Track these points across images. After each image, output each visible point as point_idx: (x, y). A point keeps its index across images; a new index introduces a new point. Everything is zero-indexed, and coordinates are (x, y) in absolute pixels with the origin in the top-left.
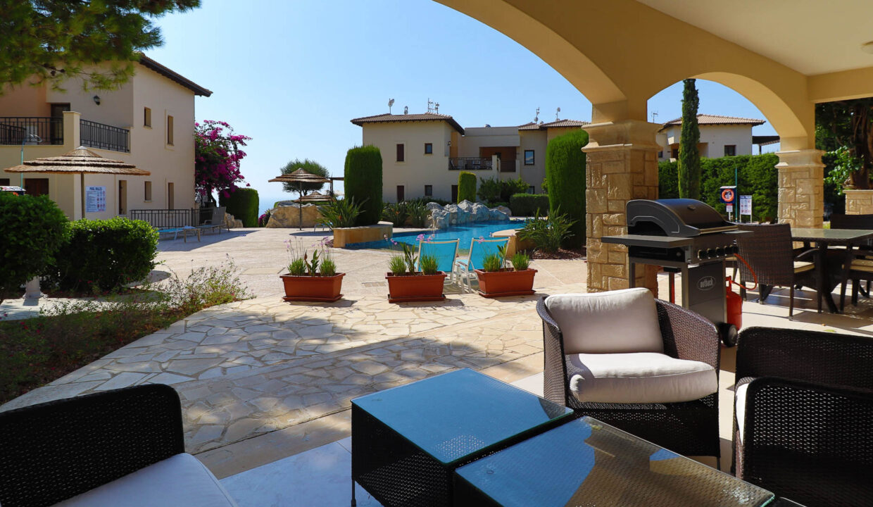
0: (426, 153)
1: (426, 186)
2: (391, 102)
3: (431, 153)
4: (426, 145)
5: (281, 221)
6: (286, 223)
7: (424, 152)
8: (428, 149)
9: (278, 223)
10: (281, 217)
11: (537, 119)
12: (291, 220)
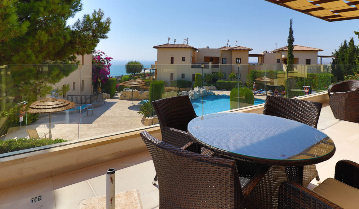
0: (183, 60)
1: (182, 74)
2: (169, 39)
3: (184, 61)
4: (183, 57)
5: (124, 97)
6: (126, 98)
7: (182, 60)
8: (183, 59)
9: (123, 98)
10: (124, 95)
11: (228, 44)
12: (128, 96)
